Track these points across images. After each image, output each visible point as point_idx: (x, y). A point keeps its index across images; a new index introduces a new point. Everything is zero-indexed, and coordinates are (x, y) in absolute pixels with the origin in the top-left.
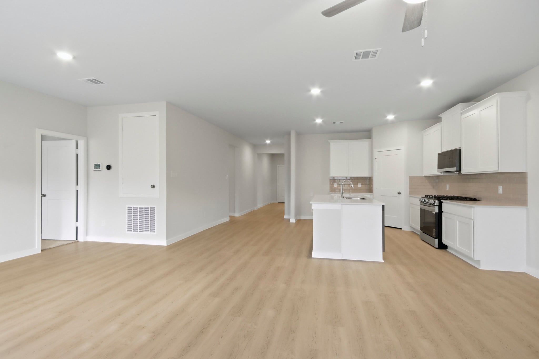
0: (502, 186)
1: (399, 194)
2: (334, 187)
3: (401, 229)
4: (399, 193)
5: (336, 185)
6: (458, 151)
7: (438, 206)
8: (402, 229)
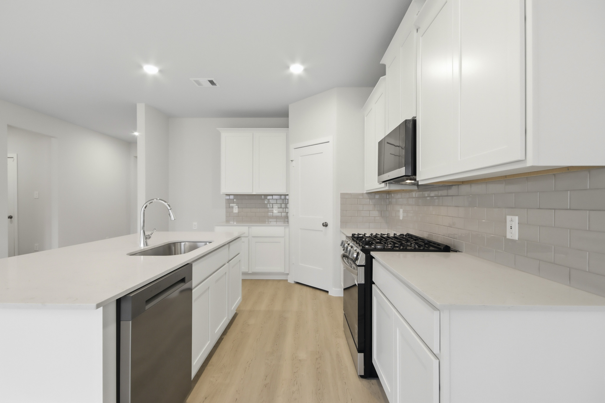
0: (517, 218)
1: (324, 227)
2: (233, 212)
3: (327, 292)
4: (325, 225)
5: (237, 209)
6: (410, 126)
7: (363, 268)
8: (329, 294)
